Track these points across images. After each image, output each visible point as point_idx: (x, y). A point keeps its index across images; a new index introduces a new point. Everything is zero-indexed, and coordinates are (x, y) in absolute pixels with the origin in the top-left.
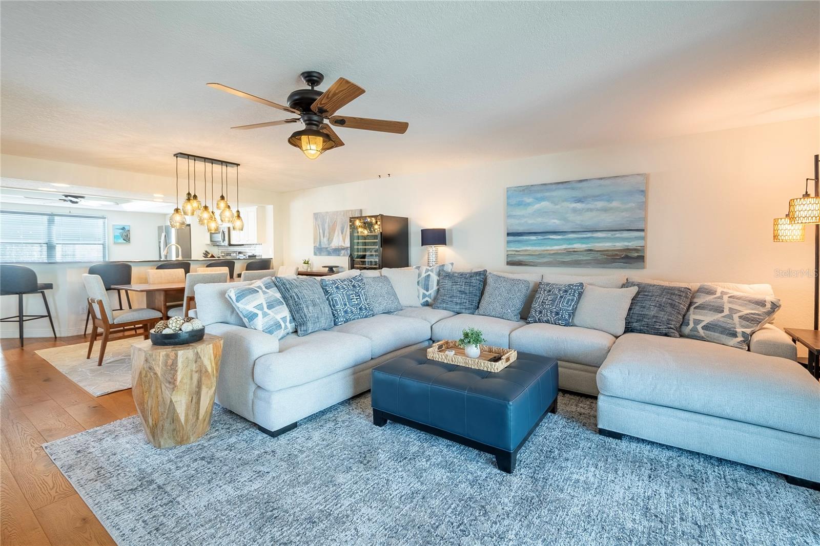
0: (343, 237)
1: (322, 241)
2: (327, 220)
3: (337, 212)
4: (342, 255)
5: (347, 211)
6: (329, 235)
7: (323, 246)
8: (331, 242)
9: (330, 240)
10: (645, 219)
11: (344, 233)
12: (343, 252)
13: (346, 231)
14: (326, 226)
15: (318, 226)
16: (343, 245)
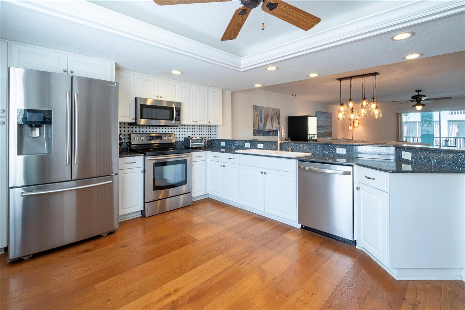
0: (272, 124)
1: (260, 126)
2: (263, 112)
3: (269, 108)
4: (271, 135)
5: (274, 108)
6: (264, 122)
7: (261, 129)
8: (265, 127)
9: (265, 125)
10: (331, 124)
11: (272, 122)
12: (271, 133)
13: (273, 121)
14: (263, 116)
15: (258, 115)
16: (272, 129)
